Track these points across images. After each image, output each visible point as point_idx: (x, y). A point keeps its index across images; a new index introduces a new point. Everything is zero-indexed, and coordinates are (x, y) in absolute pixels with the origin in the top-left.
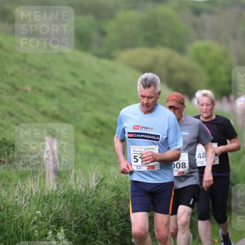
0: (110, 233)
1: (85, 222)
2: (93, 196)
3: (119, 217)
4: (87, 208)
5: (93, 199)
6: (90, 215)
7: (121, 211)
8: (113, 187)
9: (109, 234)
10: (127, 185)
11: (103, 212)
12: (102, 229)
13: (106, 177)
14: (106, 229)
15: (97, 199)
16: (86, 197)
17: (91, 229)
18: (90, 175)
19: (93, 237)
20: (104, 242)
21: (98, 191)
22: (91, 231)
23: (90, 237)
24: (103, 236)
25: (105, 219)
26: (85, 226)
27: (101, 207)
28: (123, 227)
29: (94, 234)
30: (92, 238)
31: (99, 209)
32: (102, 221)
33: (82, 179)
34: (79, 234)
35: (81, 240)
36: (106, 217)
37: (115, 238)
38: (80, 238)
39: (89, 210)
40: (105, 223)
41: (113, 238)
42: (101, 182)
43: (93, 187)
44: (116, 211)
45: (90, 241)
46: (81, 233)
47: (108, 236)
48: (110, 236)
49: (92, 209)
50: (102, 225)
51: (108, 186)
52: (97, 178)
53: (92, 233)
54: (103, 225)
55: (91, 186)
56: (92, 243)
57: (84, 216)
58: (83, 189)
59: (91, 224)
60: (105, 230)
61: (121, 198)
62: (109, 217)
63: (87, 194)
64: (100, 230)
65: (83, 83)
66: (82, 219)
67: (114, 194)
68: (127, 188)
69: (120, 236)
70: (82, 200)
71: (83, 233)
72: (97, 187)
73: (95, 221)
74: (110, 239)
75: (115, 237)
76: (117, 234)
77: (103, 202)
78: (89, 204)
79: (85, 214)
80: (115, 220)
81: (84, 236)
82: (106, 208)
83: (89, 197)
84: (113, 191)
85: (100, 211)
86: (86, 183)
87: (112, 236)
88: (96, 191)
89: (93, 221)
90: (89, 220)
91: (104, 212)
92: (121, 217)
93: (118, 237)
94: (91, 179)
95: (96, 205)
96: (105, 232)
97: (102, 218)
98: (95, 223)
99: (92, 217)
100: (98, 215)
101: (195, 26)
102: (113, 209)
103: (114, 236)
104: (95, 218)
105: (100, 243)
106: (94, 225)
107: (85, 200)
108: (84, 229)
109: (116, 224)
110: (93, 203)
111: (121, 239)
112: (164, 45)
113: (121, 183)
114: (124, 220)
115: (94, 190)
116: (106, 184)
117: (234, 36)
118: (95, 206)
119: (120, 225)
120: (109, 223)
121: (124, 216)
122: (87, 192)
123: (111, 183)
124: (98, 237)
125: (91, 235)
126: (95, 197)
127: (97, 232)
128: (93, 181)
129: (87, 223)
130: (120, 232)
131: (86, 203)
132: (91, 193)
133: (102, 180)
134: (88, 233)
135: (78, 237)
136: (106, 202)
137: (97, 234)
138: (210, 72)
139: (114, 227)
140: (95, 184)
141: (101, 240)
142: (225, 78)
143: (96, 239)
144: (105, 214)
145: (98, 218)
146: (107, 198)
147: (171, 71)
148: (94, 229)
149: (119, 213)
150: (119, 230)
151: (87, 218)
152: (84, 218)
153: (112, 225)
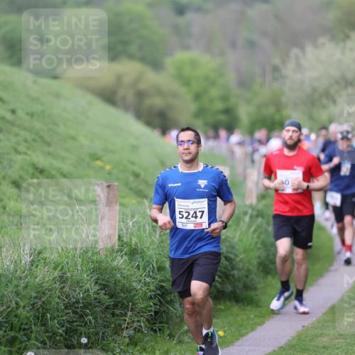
0: (50, 330)
1: (14, 314)
2: (26, 277)
3: (63, 307)
4: (17, 294)
5: (27, 280)
6: (22, 304)
7: (66, 298)
8: (54, 263)
9: (48, 331)
10: (75, 259)
11: (40, 299)
12: (39, 323)
13: (45, 248)
14: (44, 325)
15: (32, 279)
16: (16, 278)
17: (22, 324)
18: (22, 245)
19: (25, 335)
20: (42, 342)
21: (33, 268)
22: (23, 326)
23: (20, 335)
24: (40, 335)
25: (43, 309)
26: (14, 319)
27: (37, 292)
28: (69, 322)
29: (27, 332)
30: (24, 337)
31: (34, 294)
32: (39, 312)
33: (11, 252)
34: (5, 332)
35: (7, 340)
36: (44, 306)
37: (58, 338)
38: (6, 338)
39: (20, 296)
40: (44, 315)
41: (55, 338)
42: (38, 255)
43: (26, 263)
44: (59, 298)
45: (21, 342)
46: (7, 330)
47: (47, 334)
48: (51, 334)
49: (24, 296)
50: (38, 319)
51: (48, 261)
52: (33, 251)
53: (24, 329)
54: (40, 318)
55: (23, 262)
56: (24, 344)
57: (13, 305)
58: (12, 266)
59: (22, 317)
60: (42, 325)
61: (67, 279)
62: (48, 307)
63: (18, 273)
64: (35, 325)
65: (13, 112)
66: (10, 309)
67: (56, 273)
68: (76, 265)
69: (64, 334)
70: (10, 281)
71: (11, 330)
72: (32, 263)
73: (28, 312)
74: (49, 338)
75: (57, 336)
76: (60, 331)
77: (40, 285)
78: (19, 288)
79: (14, 303)
80: (58, 311)
81: (12, 334)
82: (44, 293)
83: (21, 278)
84: (55, 269)
85: (35, 298)
86: (16, 257)
87: (53, 334)
88: (30, 269)
89: (25, 313)
90: (20, 311)
91: (42, 299)
92: (66, 308)
93: (61, 336)
94: (24, 251)
95: (31, 290)
96: (43, 328)
97: (38, 309)
98: (28, 315)
99: (24, 307)
100: (34, 304)
101: (177, 30)
102: (54, 296)
103: (55, 334)
104: (28, 309)
105: (34, 344)
106: (27, 317)
107: (15, 282)
108: (12, 324)
109: (58, 316)
110: (26, 287)
111: (65, 339)
112: (131, 57)
113: (68, 257)
114: (70, 311)
115: (28, 268)
116: (45, 259)
117: (233, 45)
118: (29, 291)
119: (64, 318)
120: (49, 315)
121: (71, 306)
122: (17, 271)
123: (52, 258)
124: (33, 335)
125: (22, 333)
126: (29, 277)
127: (31, 328)
128: (27, 254)
129: (16, 316)
130: (64, 328)
131: (17, 286)
132: (24, 272)
133: (40, 253)
134: (17, 329)
135: (4, 336)
136: (44, 285)
137: (31, 332)
138: (198, 97)
139: (56, 321)
140: (29, 259)
141: (37, 340)
142: (219, 106)
143: (29, 339)
144: (43, 303)
145: (33, 308)
146: (47, 279)
147: (141, 95)
148: (27, 324)
149: (64, 301)
150: (63, 326)
151: (18, 308)
152: (13, 309)
153: (53, 319)
